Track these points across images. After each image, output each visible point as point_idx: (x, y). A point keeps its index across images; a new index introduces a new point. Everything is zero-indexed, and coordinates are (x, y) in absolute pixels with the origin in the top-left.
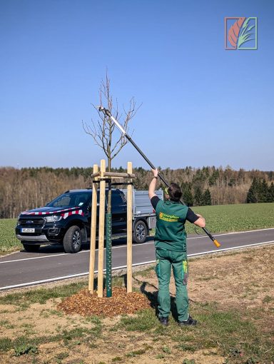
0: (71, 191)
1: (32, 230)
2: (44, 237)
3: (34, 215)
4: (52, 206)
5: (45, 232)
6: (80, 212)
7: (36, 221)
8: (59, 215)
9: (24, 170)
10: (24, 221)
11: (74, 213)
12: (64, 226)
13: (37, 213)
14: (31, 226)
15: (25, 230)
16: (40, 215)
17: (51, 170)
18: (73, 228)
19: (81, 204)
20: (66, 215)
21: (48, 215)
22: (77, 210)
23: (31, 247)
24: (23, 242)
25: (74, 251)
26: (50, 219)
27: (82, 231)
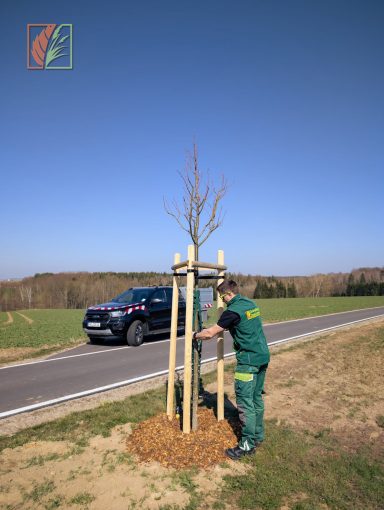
0: (134, 288)
1: (98, 325)
2: (109, 331)
3: (100, 310)
4: (117, 301)
5: (110, 327)
6: (143, 308)
7: (102, 316)
8: (123, 310)
9: (95, 274)
10: (91, 316)
11: (137, 308)
12: (128, 321)
13: (103, 309)
14: (97, 320)
15: (91, 324)
16: (106, 310)
17: (115, 274)
18: (136, 322)
19: (144, 300)
20: (130, 310)
21: (113, 310)
22: (140, 305)
23: (96, 340)
24: (89, 335)
25: (136, 345)
26: (115, 314)
27: (145, 325)
